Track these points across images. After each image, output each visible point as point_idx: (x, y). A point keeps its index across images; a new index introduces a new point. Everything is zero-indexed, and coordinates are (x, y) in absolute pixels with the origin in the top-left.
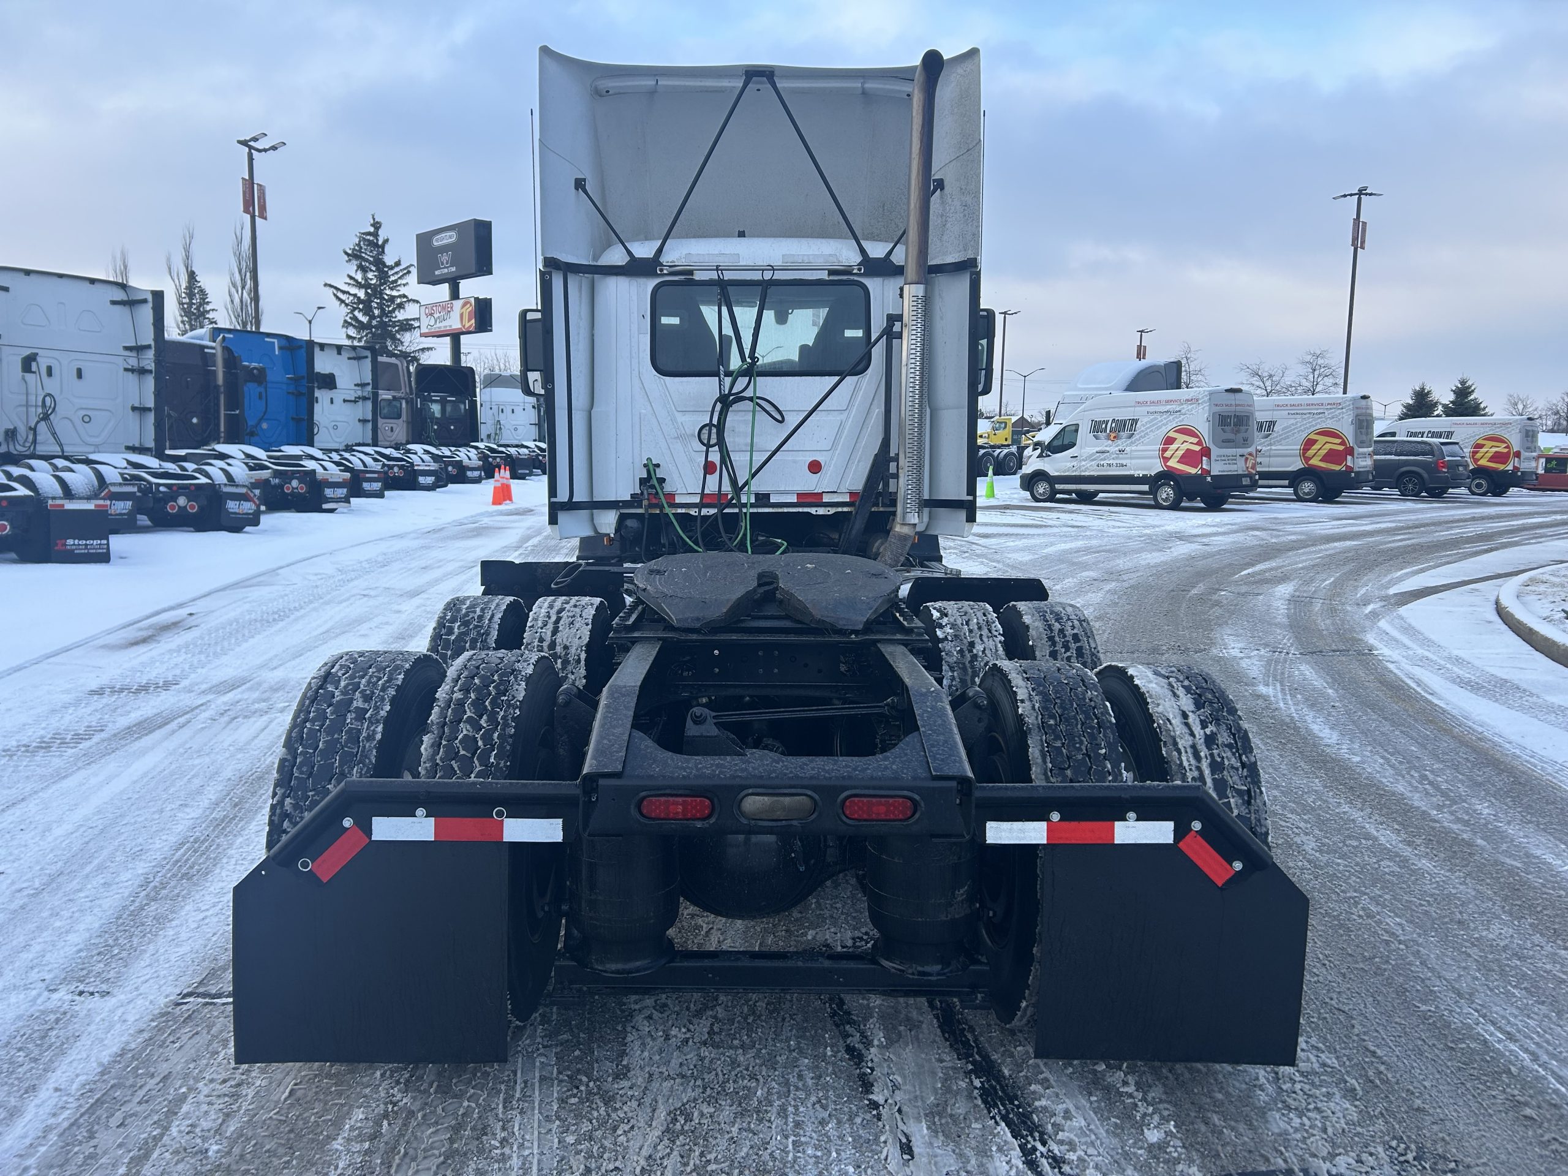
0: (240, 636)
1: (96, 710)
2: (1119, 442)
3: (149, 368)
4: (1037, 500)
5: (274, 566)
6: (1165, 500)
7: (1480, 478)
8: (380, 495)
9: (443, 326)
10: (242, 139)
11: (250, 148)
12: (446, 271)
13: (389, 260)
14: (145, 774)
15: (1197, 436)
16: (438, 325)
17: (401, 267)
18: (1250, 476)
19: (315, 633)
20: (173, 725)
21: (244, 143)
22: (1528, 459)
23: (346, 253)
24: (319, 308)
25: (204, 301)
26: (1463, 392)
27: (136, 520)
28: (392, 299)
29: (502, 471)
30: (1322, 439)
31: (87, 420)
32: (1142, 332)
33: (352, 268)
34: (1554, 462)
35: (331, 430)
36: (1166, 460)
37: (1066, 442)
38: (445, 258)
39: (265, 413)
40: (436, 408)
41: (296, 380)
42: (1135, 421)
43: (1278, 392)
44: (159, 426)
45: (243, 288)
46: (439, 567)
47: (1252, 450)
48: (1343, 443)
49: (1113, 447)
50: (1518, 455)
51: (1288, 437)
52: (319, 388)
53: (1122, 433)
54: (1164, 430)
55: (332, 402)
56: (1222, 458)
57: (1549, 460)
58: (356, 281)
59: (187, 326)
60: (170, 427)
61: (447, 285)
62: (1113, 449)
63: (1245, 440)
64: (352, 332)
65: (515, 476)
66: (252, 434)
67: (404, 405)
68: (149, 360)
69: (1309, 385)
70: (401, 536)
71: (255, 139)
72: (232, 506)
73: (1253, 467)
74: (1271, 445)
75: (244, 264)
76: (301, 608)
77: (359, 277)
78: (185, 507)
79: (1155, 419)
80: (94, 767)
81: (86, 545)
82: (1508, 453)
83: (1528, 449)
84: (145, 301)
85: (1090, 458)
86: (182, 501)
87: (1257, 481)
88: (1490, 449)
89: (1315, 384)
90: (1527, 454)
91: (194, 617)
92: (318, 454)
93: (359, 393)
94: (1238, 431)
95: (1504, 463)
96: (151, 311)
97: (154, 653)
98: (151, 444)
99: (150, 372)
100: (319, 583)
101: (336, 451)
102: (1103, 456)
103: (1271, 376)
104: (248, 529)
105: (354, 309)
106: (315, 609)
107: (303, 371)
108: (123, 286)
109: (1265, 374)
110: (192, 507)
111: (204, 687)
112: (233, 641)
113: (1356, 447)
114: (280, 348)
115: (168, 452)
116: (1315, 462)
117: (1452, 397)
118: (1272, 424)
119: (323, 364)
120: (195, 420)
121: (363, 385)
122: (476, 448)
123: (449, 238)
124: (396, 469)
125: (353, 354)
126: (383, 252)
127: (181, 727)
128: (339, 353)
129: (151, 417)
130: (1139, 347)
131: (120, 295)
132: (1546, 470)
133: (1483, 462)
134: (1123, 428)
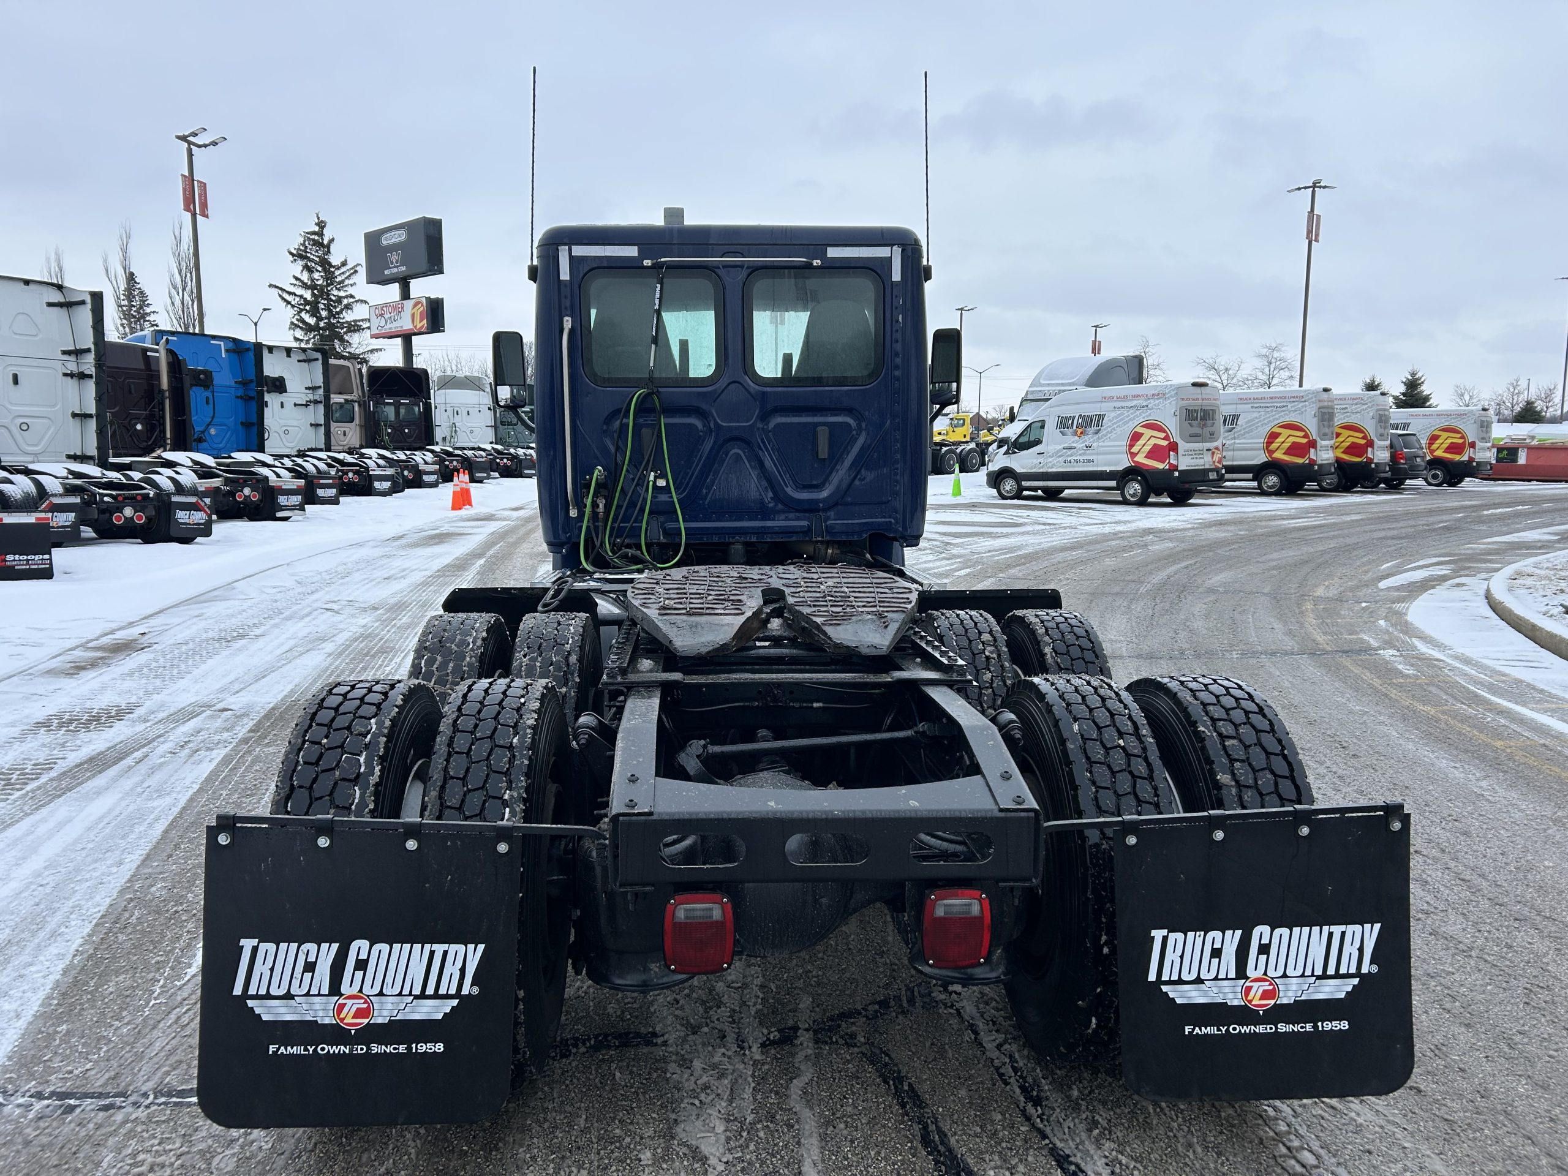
0: (197, 657)
1: (43, 745)
2: (1086, 438)
3: (87, 372)
4: (1004, 497)
5: (230, 580)
6: (1132, 496)
7: (1436, 469)
8: (335, 501)
9: (393, 327)
10: (180, 134)
11: (190, 143)
12: (395, 270)
13: (335, 259)
14: (101, 819)
15: (1164, 431)
16: (389, 326)
17: (348, 267)
18: (1217, 470)
19: (279, 652)
20: (129, 761)
21: (183, 138)
22: (1483, 449)
23: (291, 253)
24: (265, 310)
25: (144, 303)
26: (1413, 385)
27: (80, 532)
28: (339, 300)
29: (461, 475)
30: (1285, 432)
31: (25, 428)
32: (1096, 327)
33: (297, 268)
34: (1505, 452)
35: (283, 435)
36: (1133, 455)
37: (1032, 439)
38: (394, 257)
39: (213, 418)
40: (390, 412)
41: (244, 384)
42: (1101, 417)
43: (1235, 386)
44: (101, 432)
45: (184, 289)
46: (403, 577)
47: (1218, 444)
48: (1306, 436)
49: (1079, 443)
50: (1473, 445)
51: (1252, 431)
52: (269, 392)
53: (1088, 429)
54: (1131, 425)
55: (282, 406)
56: (1188, 453)
57: (1500, 450)
58: (302, 282)
59: (127, 330)
60: (114, 435)
61: (397, 285)
62: (1080, 445)
63: (1212, 434)
64: (299, 334)
65: (473, 480)
66: (200, 440)
67: (356, 408)
68: (88, 365)
69: (1265, 378)
70: (360, 545)
71: (195, 134)
72: (182, 516)
73: (1219, 462)
74: (1234, 438)
75: (184, 265)
76: (261, 624)
77: (305, 277)
78: (132, 518)
79: (1122, 414)
80: (44, 812)
81: (28, 560)
82: (1464, 443)
83: (1483, 439)
84: (83, 303)
85: (1056, 454)
86: (128, 512)
87: (1223, 475)
88: (1446, 440)
89: (1271, 378)
90: (1482, 444)
91: (147, 637)
92: (269, 460)
93: (311, 397)
94: (1204, 425)
95: (1459, 453)
96: (90, 314)
97: (106, 678)
98: (93, 452)
99: (90, 376)
100: (278, 596)
101: (288, 456)
102: (1070, 452)
103: (1227, 370)
104: (198, 539)
105: (301, 310)
106: (276, 626)
107: (252, 375)
108: (60, 288)
109: (1222, 368)
110: (140, 518)
111: (161, 715)
112: (190, 662)
113: (1318, 440)
114: (227, 351)
115: (111, 460)
116: (1279, 455)
117: (1403, 389)
118: (1235, 418)
119: (272, 367)
120: (139, 427)
121: (314, 389)
122: (432, 451)
123: (399, 237)
124: (350, 475)
125: (302, 357)
126: (329, 252)
127: (137, 763)
128: (289, 356)
129: (92, 424)
130: (1094, 342)
131: (57, 297)
132: (1498, 460)
133: (1439, 453)
134: (1090, 423)
